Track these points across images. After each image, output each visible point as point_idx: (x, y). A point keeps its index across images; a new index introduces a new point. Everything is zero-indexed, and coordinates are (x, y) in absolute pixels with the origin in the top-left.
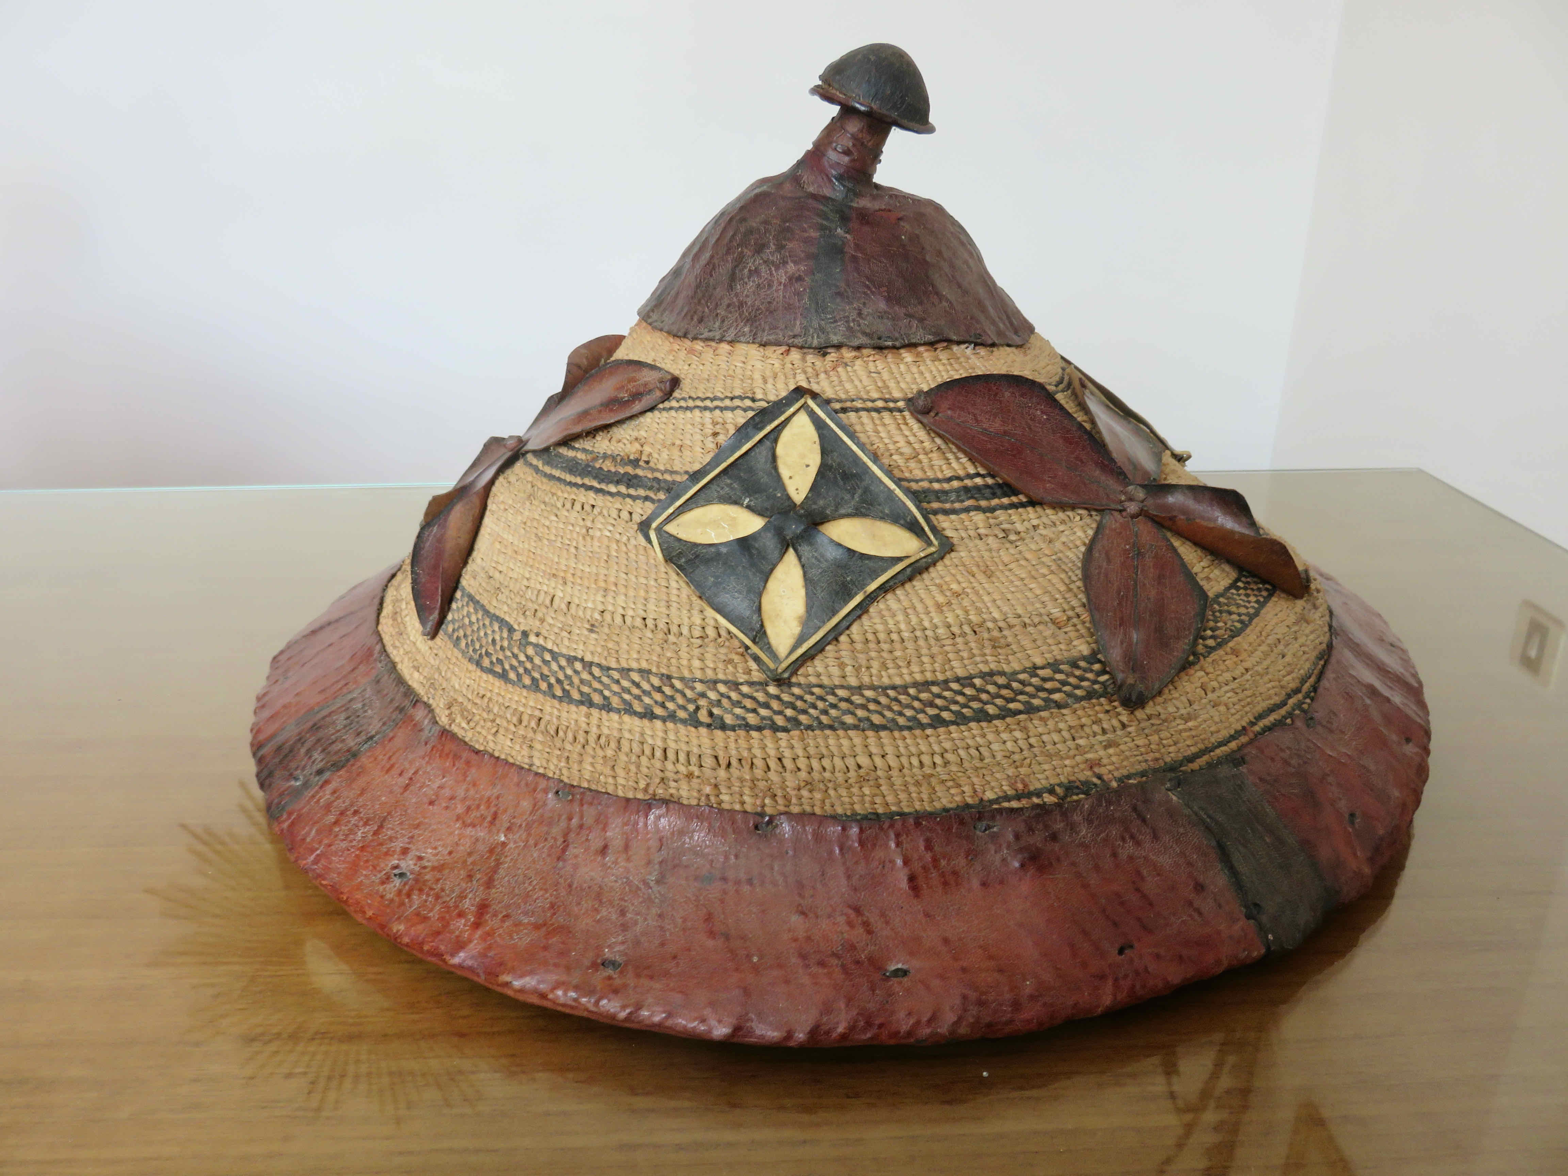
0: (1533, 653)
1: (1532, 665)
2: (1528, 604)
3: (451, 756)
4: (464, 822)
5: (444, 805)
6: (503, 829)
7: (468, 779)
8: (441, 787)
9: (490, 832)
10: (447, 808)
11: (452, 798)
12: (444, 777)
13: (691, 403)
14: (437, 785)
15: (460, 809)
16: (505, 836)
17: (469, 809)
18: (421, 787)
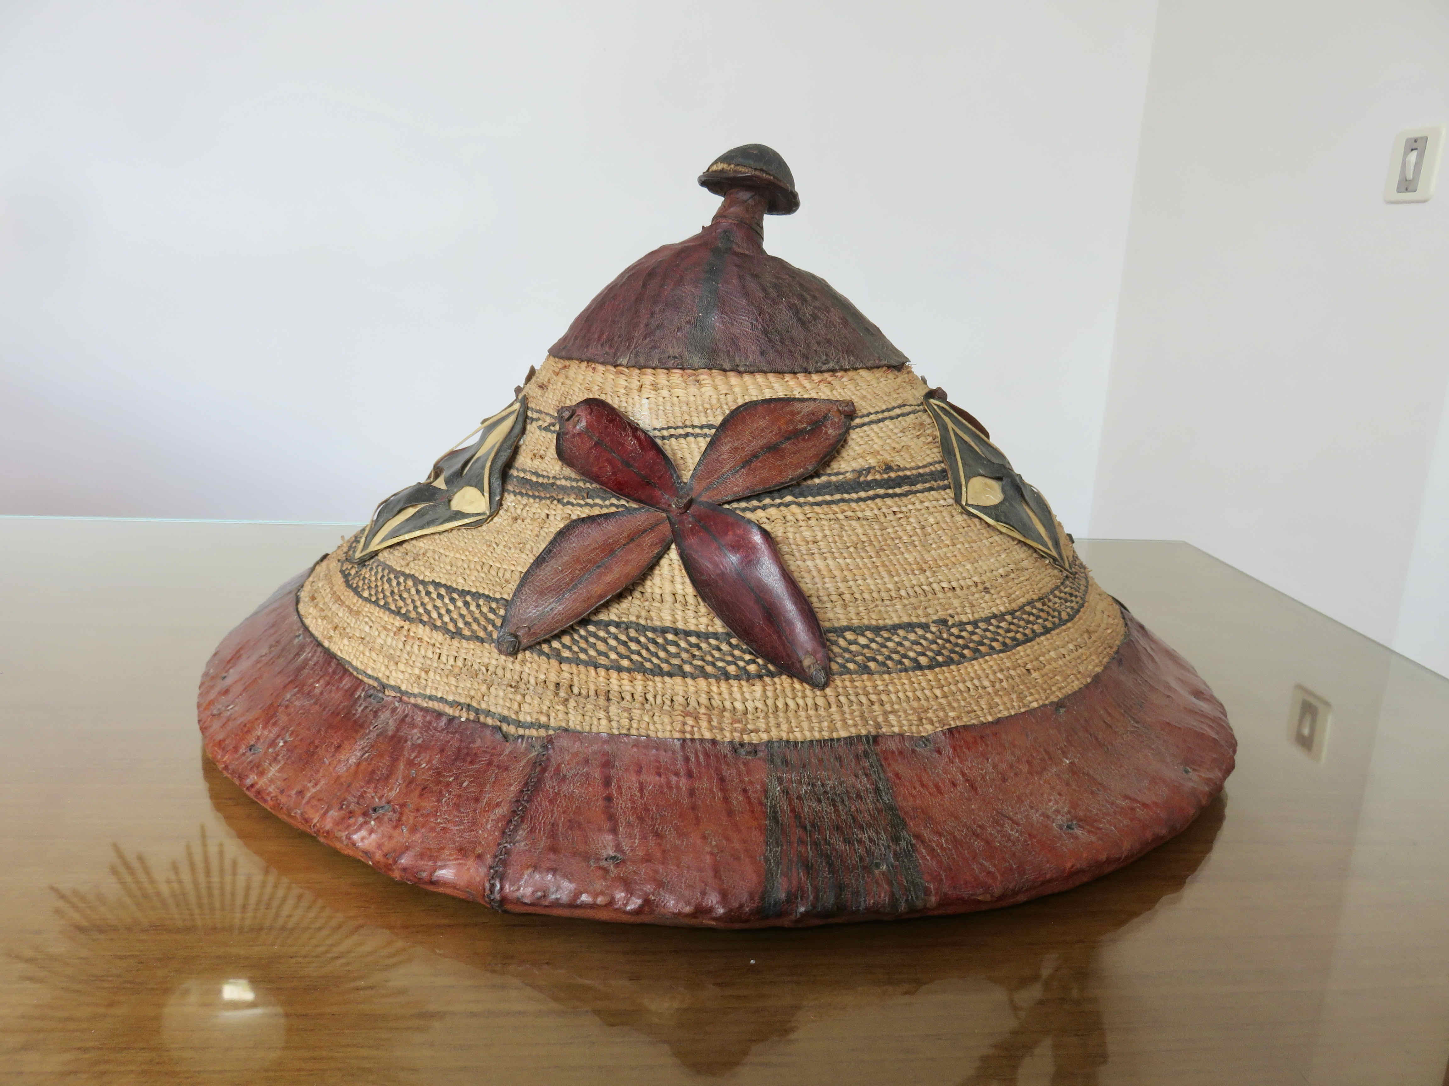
0: (1306, 732)
1: (1306, 742)
2: (1300, 687)
3: (979, 741)
4: (1037, 773)
5: (1012, 774)
6: (1061, 756)
7: (1007, 745)
8: (995, 766)
9: (1056, 765)
10: (1016, 774)
11: (1011, 766)
12: (988, 760)
13: (880, 416)
14: (991, 769)
15: (1025, 768)
16: (1067, 758)
17: (1029, 763)
18: (983, 778)
